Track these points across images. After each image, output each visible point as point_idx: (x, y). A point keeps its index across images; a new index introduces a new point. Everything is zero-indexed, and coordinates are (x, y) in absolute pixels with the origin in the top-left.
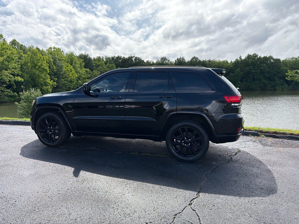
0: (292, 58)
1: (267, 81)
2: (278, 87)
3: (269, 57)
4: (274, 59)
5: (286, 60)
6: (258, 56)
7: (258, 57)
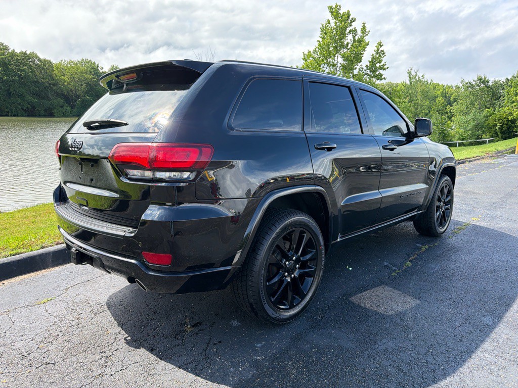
0: (70, 63)
1: (34, 99)
2: (56, 110)
3: (30, 54)
4: (40, 60)
5: (60, 64)
6: (9, 49)
7: (10, 51)
